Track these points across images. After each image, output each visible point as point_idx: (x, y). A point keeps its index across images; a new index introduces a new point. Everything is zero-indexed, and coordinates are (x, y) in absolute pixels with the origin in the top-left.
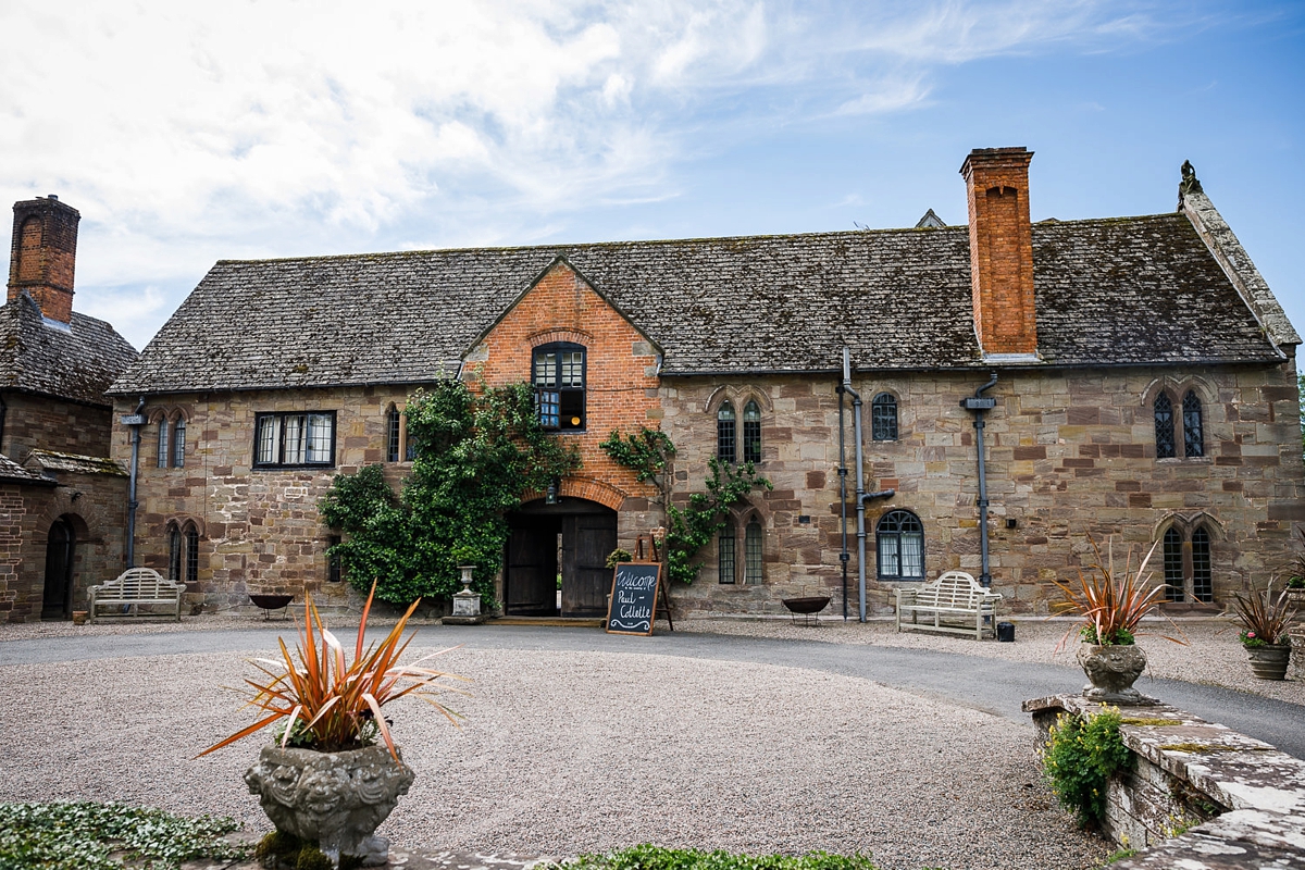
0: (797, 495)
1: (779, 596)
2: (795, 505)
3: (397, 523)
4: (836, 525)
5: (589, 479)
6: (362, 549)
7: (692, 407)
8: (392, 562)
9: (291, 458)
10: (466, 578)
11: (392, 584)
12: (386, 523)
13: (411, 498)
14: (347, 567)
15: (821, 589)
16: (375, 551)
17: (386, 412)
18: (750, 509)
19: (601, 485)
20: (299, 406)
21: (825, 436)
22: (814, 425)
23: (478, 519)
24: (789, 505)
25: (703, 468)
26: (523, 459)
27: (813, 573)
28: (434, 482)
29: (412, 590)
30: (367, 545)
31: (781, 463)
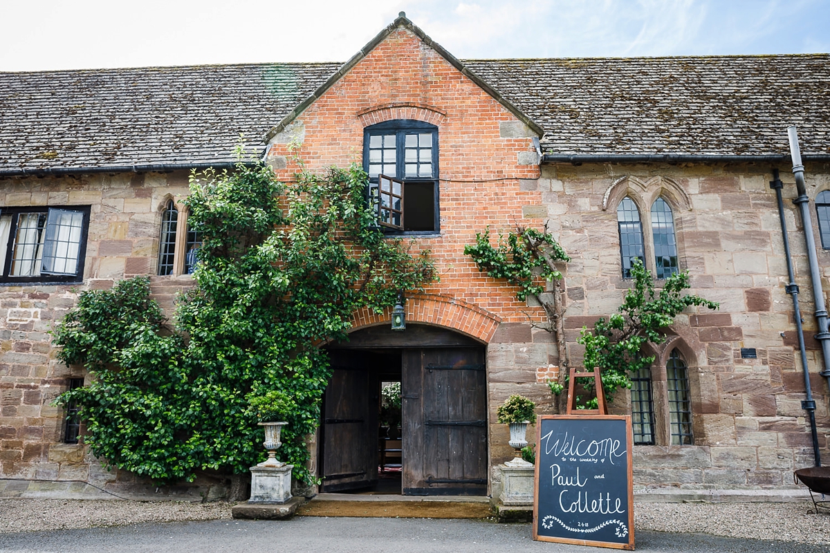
0: (736, 320)
1: (723, 463)
2: (733, 335)
3: (165, 357)
4: (792, 361)
5: (446, 298)
6: (112, 396)
7: (585, 204)
8: (155, 416)
9: (23, 268)
10: (272, 440)
11: (154, 448)
12: (148, 356)
13: (189, 320)
14: (88, 423)
15: (781, 451)
16: (130, 398)
17: (161, 207)
18: (674, 339)
19: (463, 306)
20: (39, 199)
21: (763, 242)
22: (747, 228)
23: (287, 352)
24: (726, 333)
25: (604, 284)
26: (354, 267)
27: (767, 428)
28: (224, 299)
29: (184, 459)
30: (119, 389)
31: (710, 278)
